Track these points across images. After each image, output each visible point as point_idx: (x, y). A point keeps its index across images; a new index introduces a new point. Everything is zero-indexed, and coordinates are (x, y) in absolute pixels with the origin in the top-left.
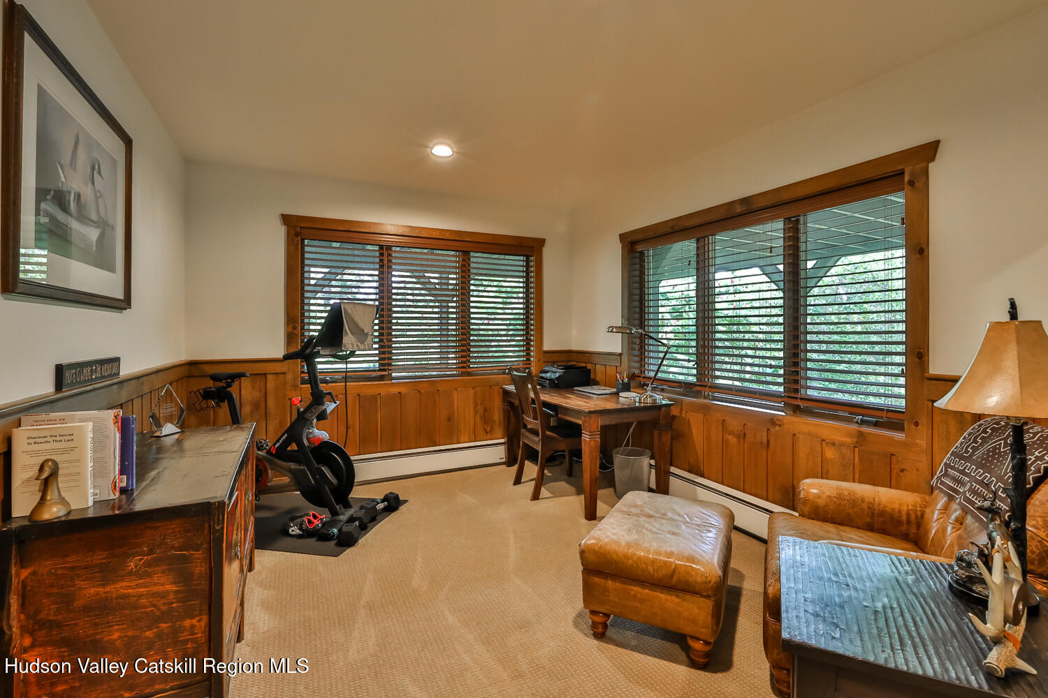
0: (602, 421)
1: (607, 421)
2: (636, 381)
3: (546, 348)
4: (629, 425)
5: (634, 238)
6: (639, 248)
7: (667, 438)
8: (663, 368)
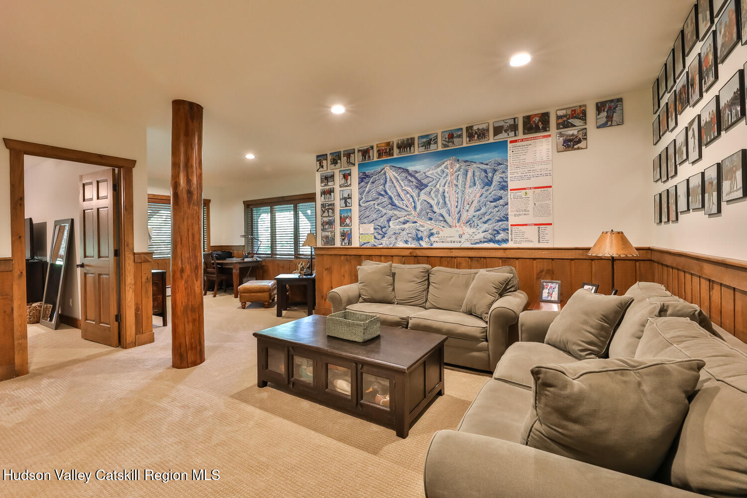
0: (239, 266)
1: (241, 266)
2: (251, 255)
3: (211, 245)
4: (249, 267)
5: (250, 203)
6: (251, 207)
7: (261, 272)
8: (259, 250)
